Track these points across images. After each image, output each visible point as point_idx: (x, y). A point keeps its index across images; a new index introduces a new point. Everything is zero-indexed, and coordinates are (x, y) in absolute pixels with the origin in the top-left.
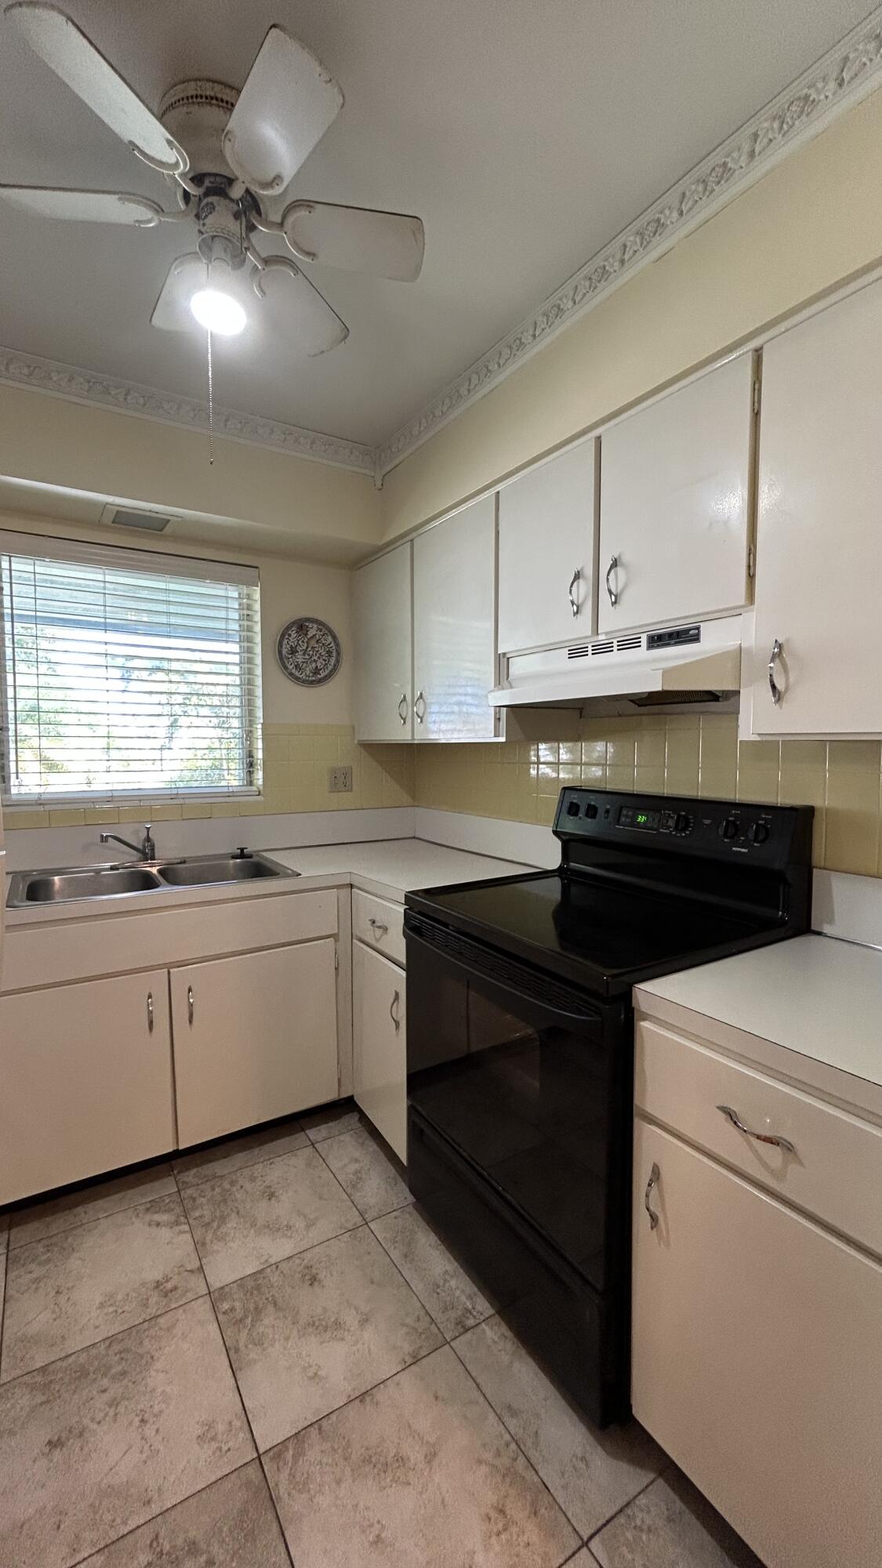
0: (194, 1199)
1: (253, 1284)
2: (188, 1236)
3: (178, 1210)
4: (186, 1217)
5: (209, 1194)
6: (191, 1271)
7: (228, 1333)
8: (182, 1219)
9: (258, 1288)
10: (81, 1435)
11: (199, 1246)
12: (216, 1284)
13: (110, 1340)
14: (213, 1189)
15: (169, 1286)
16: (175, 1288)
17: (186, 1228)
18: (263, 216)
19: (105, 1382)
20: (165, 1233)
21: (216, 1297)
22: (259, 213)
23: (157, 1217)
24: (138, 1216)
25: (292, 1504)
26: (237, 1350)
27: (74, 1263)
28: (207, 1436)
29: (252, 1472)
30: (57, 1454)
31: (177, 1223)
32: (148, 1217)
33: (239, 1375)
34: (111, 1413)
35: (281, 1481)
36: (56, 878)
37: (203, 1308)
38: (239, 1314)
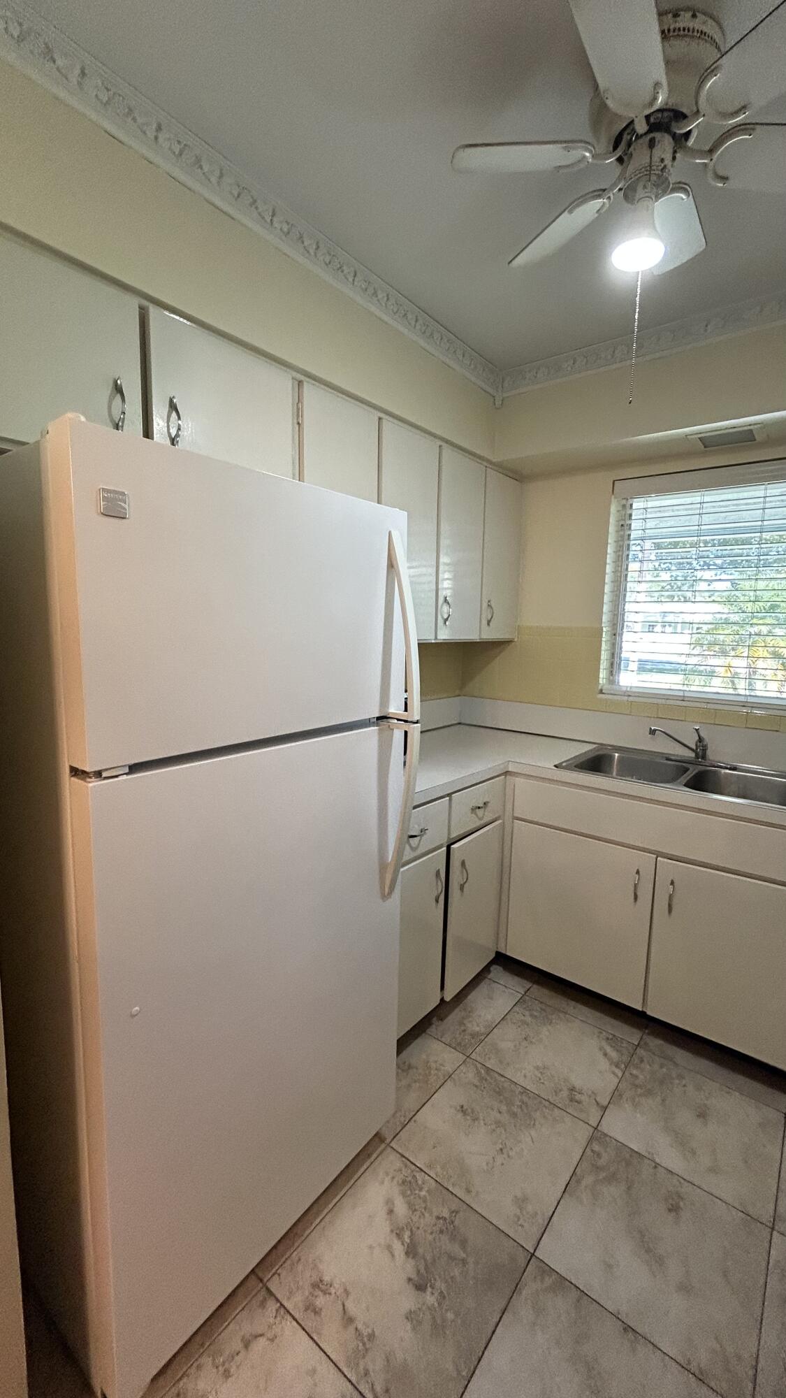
0: (642, 1061)
1: (630, 1157)
2: (617, 1080)
3: (625, 1058)
4: (626, 1067)
5: (656, 1067)
6: (598, 1103)
7: (584, 1165)
8: (623, 1066)
9: (628, 1164)
10: (474, 1120)
11: (616, 1095)
12: (604, 1127)
13: (525, 1091)
14: (662, 1066)
15: (578, 1097)
16: (579, 1102)
17: (620, 1074)
19: (504, 1108)
20: (604, 1064)
21: (597, 1135)
23: (608, 1049)
24: (599, 1037)
25: (523, 1307)
26: (578, 1182)
27: (545, 1031)
28: (521, 1202)
29: (523, 1259)
30: (460, 1115)
31: (617, 1066)
32: (604, 1043)
33: (566, 1195)
34: (493, 1127)
35: (531, 1287)
37: (583, 1133)
38: (602, 1162)
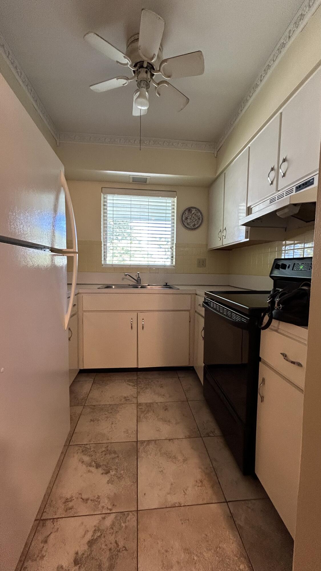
0: (140, 382)
1: (149, 406)
2: (136, 390)
3: (136, 383)
4: (137, 385)
5: (145, 382)
6: (134, 397)
7: (139, 413)
8: (136, 385)
9: (150, 406)
10: (98, 421)
11: (138, 393)
12: (139, 402)
13: (110, 405)
14: (146, 381)
15: (128, 399)
16: (129, 400)
17: (136, 388)
18: (155, 70)
19: (106, 413)
20: (130, 387)
21: (138, 405)
22: (154, 69)
23: (129, 383)
24: (125, 382)
25: (142, 454)
26: (140, 417)
27: (107, 387)
28: (127, 431)
29: (135, 444)
30: (92, 423)
31: (134, 386)
32: (127, 382)
33: (138, 423)
34: (106, 419)
35: (141, 449)
36: (113, 286)
37: (134, 406)
38: (143, 410)
